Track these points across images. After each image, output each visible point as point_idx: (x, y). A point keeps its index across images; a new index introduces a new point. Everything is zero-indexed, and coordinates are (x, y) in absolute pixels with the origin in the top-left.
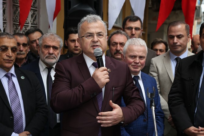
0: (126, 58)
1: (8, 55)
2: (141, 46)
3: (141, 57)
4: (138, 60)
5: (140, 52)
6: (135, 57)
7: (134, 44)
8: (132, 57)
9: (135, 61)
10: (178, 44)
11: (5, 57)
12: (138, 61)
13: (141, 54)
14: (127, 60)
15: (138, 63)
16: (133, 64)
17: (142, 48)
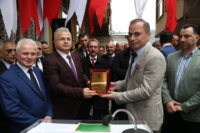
0: (19, 55)
1: (13, 54)
2: (32, 44)
3: (33, 54)
4: (30, 56)
5: (32, 49)
6: (27, 54)
7: (26, 43)
8: (25, 54)
9: (28, 58)
10: (136, 41)
11: (11, 56)
12: (30, 58)
13: (32, 51)
14: (21, 56)
15: (31, 59)
16: (26, 59)
17: (33, 47)
